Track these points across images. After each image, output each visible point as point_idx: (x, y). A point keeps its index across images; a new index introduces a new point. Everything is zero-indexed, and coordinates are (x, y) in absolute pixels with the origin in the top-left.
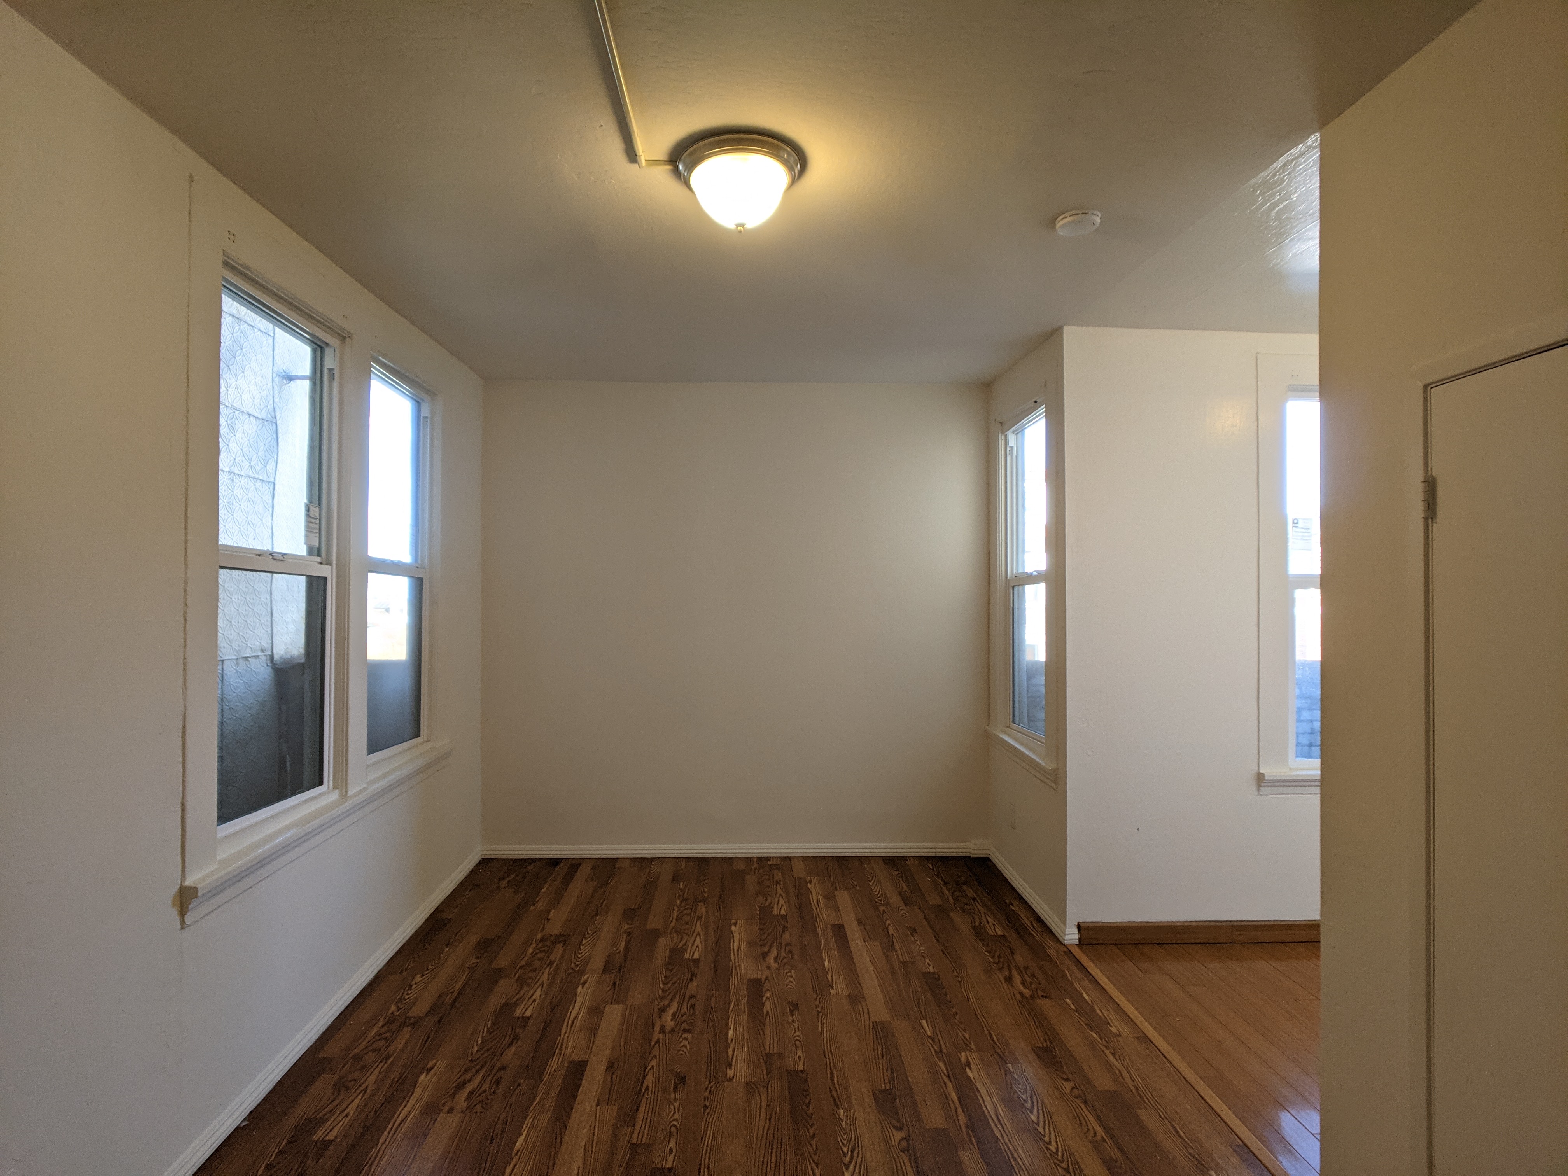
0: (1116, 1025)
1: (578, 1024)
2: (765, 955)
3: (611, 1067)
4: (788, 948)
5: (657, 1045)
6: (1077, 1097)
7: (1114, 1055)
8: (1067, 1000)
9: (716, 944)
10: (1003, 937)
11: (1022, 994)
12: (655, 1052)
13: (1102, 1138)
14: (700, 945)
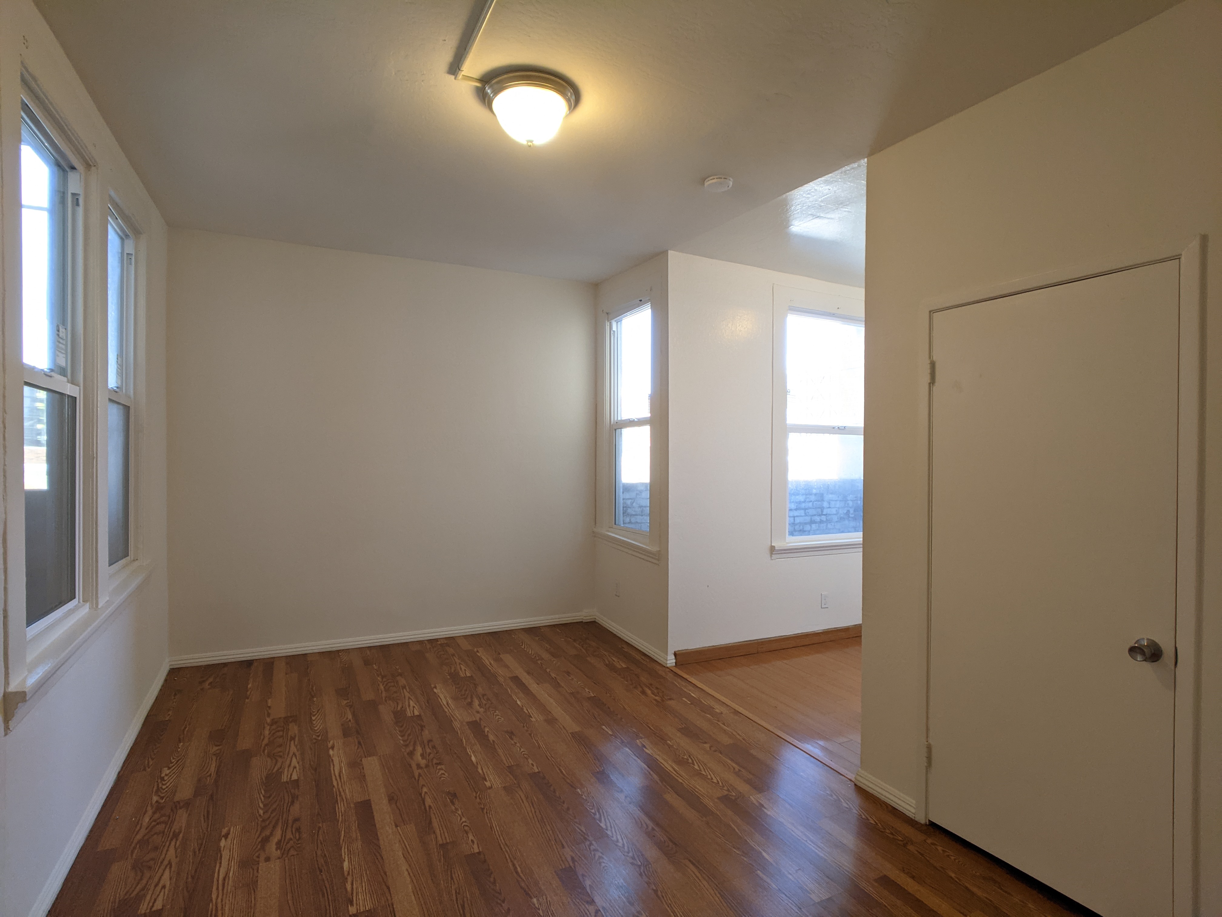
0: (718, 709)
1: (345, 777)
2: (470, 704)
3: (391, 799)
4: (485, 697)
5: (421, 778)
6: (715, 751)
7: (724, 724)
8: (684, 699)
9: (428, 703)
10: (628, 668)
11: (656, 700)
12: (422, 782)
13: (738, 769)
14: (415, 706)
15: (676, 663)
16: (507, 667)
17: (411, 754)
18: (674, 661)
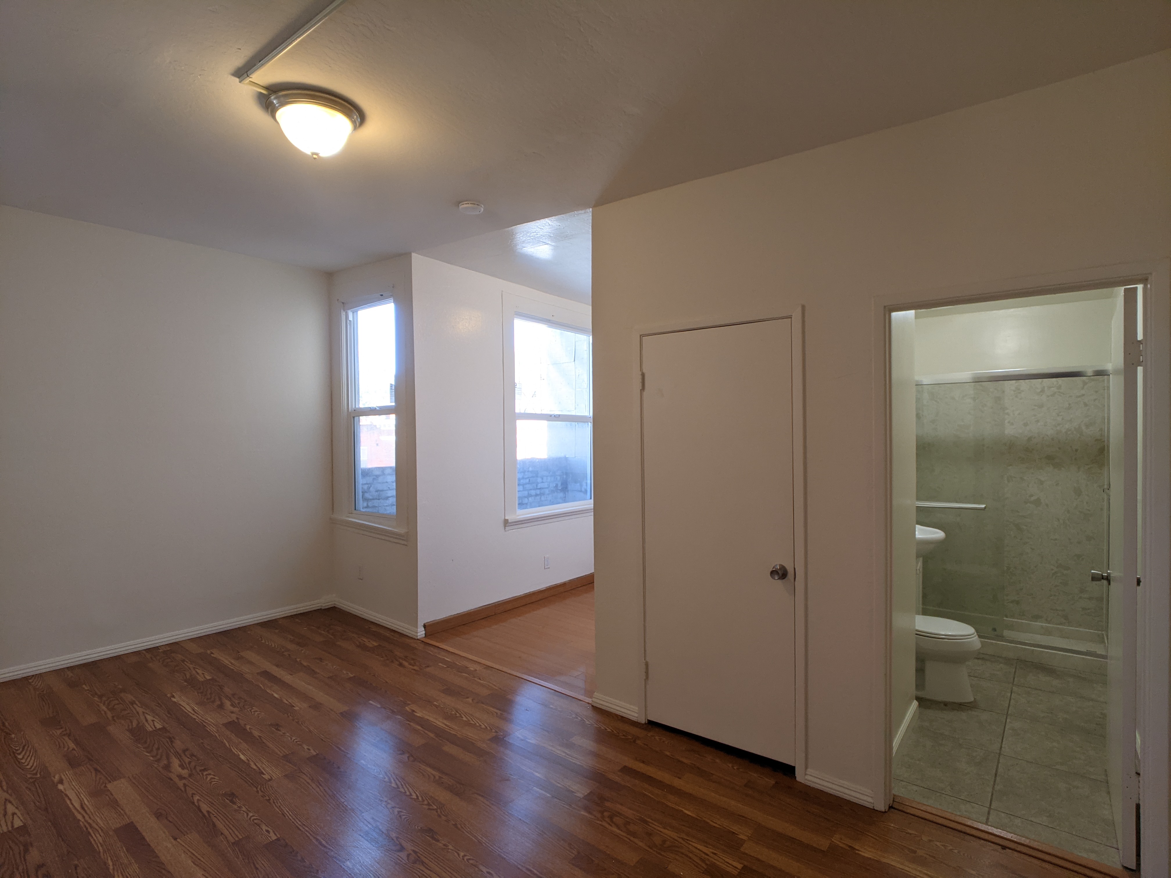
1: (90, 808)
2: (221, 706)
3: (159, 815)
4: (236, 697)
5: (187, 788)
8: (440, 664)
9: (169, 713)
11: (414, 670)
12: (190, 791)
14: (154, 719)
15: (425, 634)
16: (251, 663)
17: (167, 767)
18: (424, 632)
